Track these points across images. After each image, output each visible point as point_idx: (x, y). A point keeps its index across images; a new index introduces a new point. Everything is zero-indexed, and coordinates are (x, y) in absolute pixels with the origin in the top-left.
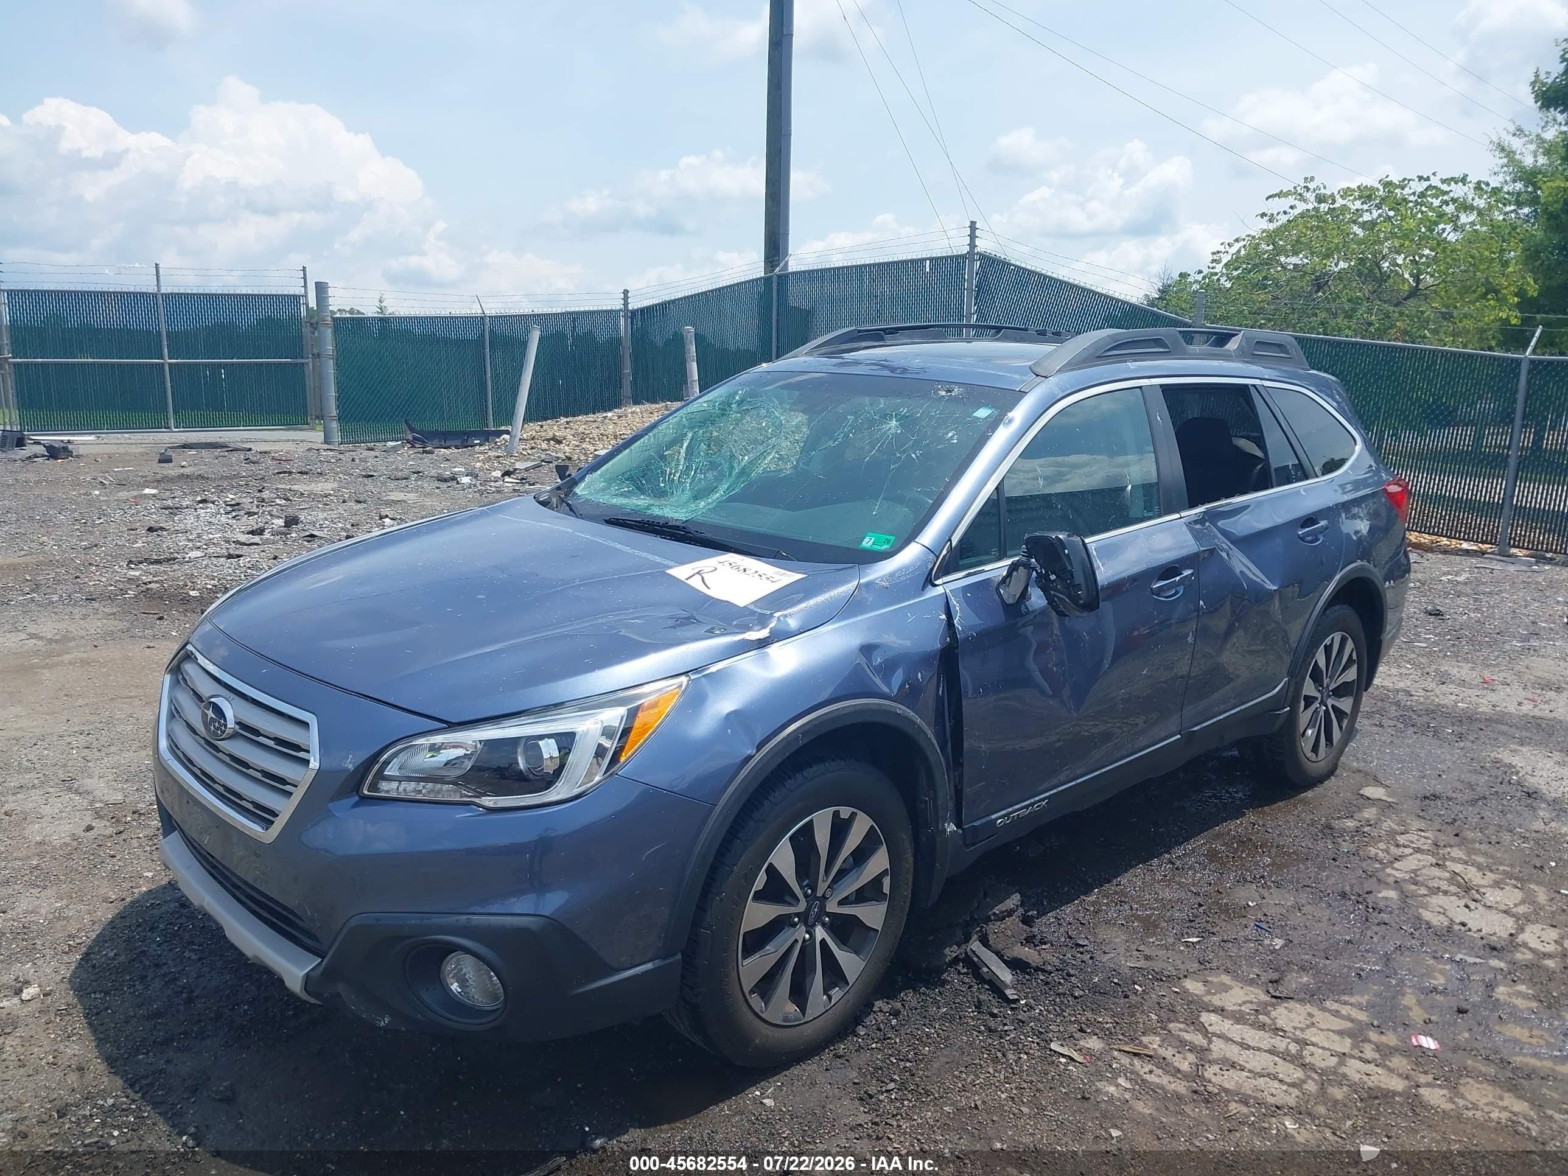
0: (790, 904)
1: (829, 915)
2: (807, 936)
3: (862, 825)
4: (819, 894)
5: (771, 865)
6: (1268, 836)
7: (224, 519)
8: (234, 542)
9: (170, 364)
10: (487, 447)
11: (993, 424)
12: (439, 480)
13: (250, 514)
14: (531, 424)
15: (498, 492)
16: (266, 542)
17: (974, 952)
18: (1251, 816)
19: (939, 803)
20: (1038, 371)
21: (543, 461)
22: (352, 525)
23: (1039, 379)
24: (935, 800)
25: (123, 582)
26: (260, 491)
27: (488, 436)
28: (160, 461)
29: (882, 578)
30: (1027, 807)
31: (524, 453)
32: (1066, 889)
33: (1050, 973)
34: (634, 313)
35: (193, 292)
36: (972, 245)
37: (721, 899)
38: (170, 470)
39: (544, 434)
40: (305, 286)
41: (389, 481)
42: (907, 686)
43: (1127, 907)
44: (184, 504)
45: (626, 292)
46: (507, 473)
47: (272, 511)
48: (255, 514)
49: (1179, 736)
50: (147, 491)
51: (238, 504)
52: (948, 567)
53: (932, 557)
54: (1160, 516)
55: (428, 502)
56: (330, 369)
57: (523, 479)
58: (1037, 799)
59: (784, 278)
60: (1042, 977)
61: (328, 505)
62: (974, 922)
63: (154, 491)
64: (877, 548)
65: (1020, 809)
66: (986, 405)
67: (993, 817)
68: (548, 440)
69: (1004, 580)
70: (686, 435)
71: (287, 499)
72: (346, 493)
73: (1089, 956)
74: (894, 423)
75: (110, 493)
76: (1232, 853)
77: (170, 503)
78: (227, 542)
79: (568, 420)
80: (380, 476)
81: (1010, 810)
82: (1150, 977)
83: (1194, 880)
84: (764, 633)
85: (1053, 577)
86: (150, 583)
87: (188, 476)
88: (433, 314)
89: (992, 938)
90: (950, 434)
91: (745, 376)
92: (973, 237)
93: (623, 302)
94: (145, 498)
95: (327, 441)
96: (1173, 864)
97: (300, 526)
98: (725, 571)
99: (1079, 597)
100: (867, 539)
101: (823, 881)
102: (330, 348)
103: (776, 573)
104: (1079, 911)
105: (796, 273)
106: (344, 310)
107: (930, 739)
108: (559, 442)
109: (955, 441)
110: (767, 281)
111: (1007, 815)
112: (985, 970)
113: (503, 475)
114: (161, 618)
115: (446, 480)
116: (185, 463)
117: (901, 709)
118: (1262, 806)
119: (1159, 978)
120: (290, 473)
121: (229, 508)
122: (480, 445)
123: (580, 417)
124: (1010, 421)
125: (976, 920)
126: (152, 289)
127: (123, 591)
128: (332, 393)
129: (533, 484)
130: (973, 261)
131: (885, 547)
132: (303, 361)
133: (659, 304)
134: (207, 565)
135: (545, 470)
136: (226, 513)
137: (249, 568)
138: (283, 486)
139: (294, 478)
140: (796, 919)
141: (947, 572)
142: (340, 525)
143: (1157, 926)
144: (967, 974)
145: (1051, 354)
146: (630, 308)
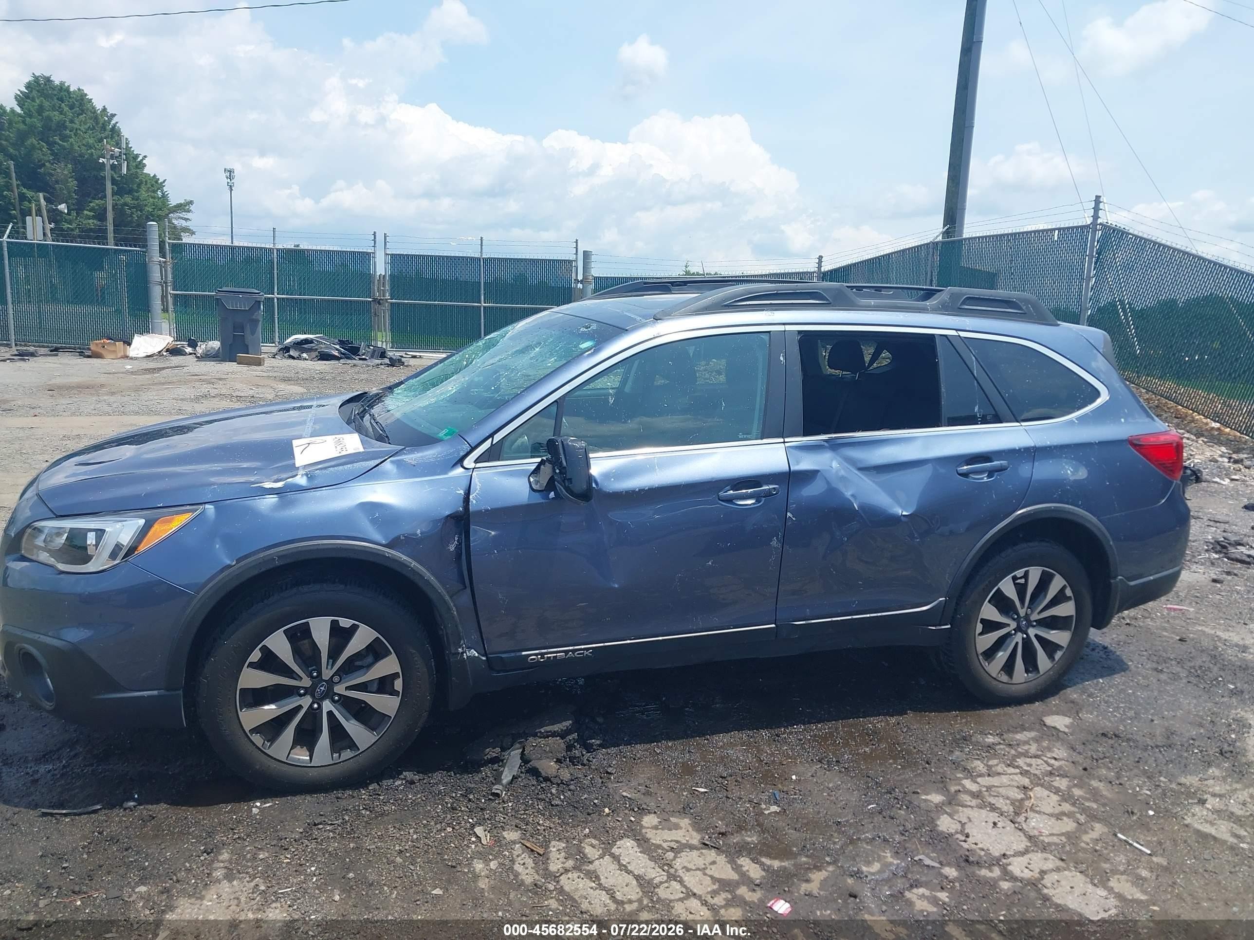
0: (293, 679)
1: (338, 695)
9: (485, 307)
20: (659, 315)
23: (651, 321)
34: (825, 273)
36: (1096, 217)
40: (576, 254)
45: (820, 258)
49: (773, 626)
54: (757, 439)
58: (577, 647)
64: (445, 438)
65: (556, 652)
67: (524, 653)
69: (534, 471)
81: (544, 651)
82: (628, 806)
84: (279, 485)
85: (557, 471)
92: (1096, 209)
93: (817, 266)
100: (444, 431)
119: (633, 808)
125: (526, 734)
126: (477, 255)
130: (1095, 231)
131: (449, 437)
140: (302, 691)
141: (484, 461)
146: (822, 270)
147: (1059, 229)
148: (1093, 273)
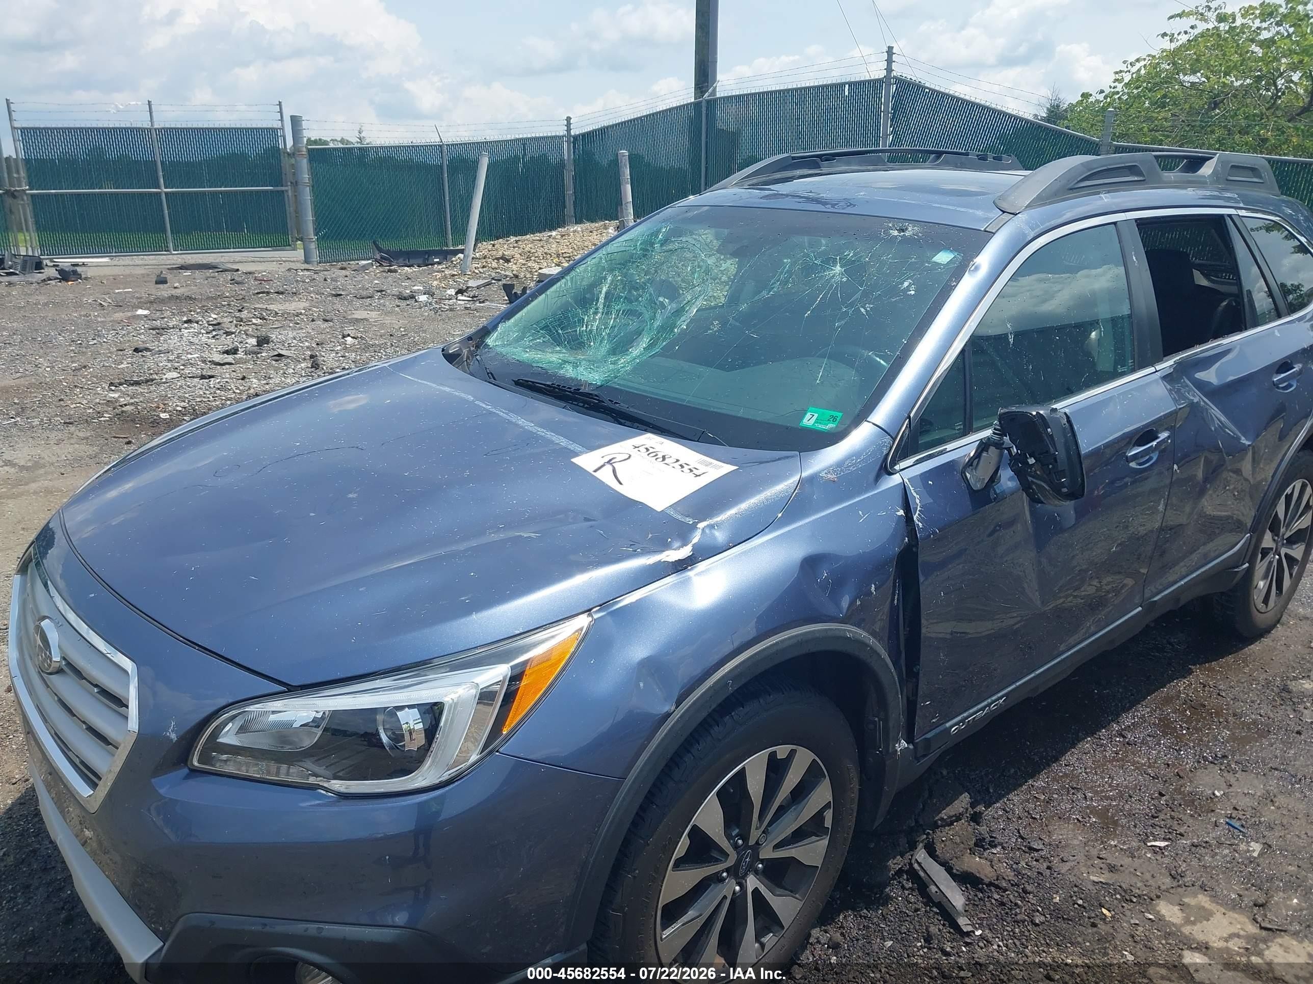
0: (717, 861)
1: (762, 861)
2: (737, 888)
3: (804, 758)
4: (752, 842)
5: (695, 827)
6: (1221, 701)
7: (204, 339)
8: (210, 362)
9: (166, 193)
10: (444, 266)
11: (958, 271)
12: (400, 299)
13: (228, 333)
14: (485, 243)
15: (451, 310)
16: (238, 362)
17: (919, 864)
18: (1199, 675)
19: (891, 724)
20: (1005, 206)
21: (493, 279)
22: (317, 344)
23: (1006, 217)
24: (886, 721)
25: (103, 404)
26: (240, 311)
27: (446, 255)
28: (157, 283)
29: (828, 469)
30: (983, 709)
31: (477, 271)
32: (1012, 771)
33: (1005, 890)
34: (576, 138)
35: (183, 126)
36: (889, 69)
37: (635, 877)
38: (164, 291)
39: (495, 253)
40: (282, 120)
41: (355, 299)
42: (858, 603)
43: (1080, 795)
44: (171, 325)
45: (568, 119)
46: (460, 292)
47: (248, 330)
48: (233, 333)
49: (1140, 609)
50: (140, 312)
51: (219, 324)
52: (908, 448)
53: (888, 439)
54: (1133, 371)
55: (388, 320)
56: (307, 197)
57: (474, 297)
58: (994, 698)
59: (712, 104)
60: (996, 896)
61: (298, 324)
62: (919, 828)
63: (146, 312)
64: (821, 427)
65: (977, 712)
66: (946, 248)
67: (948, 725)
68: (498, 259)
69: (972, 460)
70: (605, 279)
71: (263, 318)
72: (316, 312)
73: (1045, 865)
74: (838, 269)
75: (108, 314)
76: (1186, 722)
77: (158, 323)
78: (204, 362)
79: (517, 239)
80: (348, 295)
81: (965, 715)
82: (1118, 896)
83: (1149, 759)
84: (685, 552)
85: (1032, 461)
86: (126, 405)
87: (177, 297)
88: (397, 143)
89: (939, 847)
90: (906, 284)
91: (668, 211)
92: (889, 61)
93: (566, 128)
94: (138, 319)
95: (307, 261)
96: (1124, 737)
97: (271, 345)
98: (640, 460)
99: (1063, 485)
100: (808, 416)
101: (757, 829)
102: (306, 177)
103: (701, 462)
104: (1028, 801)
105: (724, 98)
106: (336, 140)
107: (883, 660)
108: (508, 261)
109: (913, 293)
110: (697, 105)
111: (963, 721)
112: (933, 889)
113: (457, 293)
114: (129, 443)
115: (405, 299)
116: (179, 285)
117: (851, 630)
118: (1209, 661)
119: (1128, 896)
120: (268, 293)
121: (211, 328)
122: (439, 263)
123: (528, 236)
124: (977, 268)
125: (921, 825)
126: (147, 125)
127: (100, 414)
128: (310, 217)
129: (483, 302)
130: (889, 85)
131: (831, 426)
132: (283, 188)
133: (598, 130)
134: (181, 386)
135: (494, 288)
136: (207, 333)
137: (219, 389)
138: (261, 306)
139: (271, 298)
140: (725, 874)
141: (904, 456)
142: (307, 344)
143: (1116, 823)
144: (912, 889)
145: (1016, 186)
146: (573, 134)
147: (850, 84)
148: (890, 130)
